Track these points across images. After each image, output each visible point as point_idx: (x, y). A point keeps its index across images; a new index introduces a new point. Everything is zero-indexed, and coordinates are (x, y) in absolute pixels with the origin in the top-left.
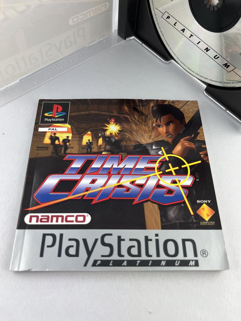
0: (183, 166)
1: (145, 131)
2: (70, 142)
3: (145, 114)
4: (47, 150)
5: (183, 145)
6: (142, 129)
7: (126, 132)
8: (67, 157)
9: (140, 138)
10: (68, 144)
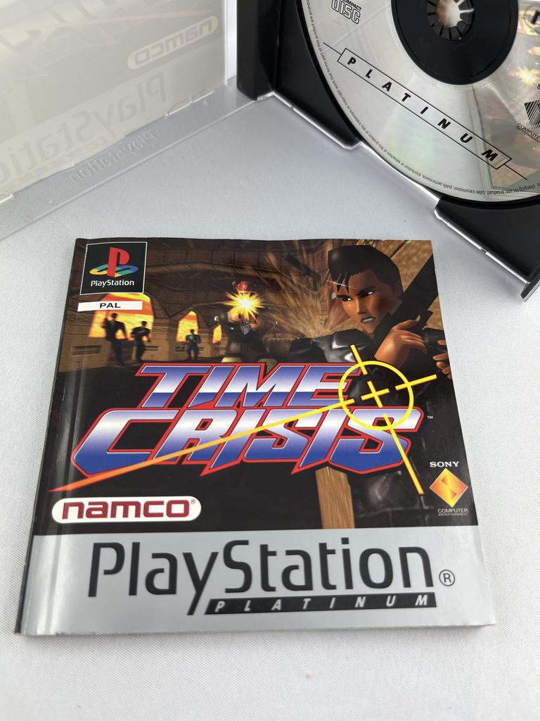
0: (398, 388)
1: (314, 310)
2: (150, 335)
3: (314, 272)
4: (97, 352)
5: (397, 340)
6: (309, 305)
7: (273, 312)
8: (144, 371)
9: (305, 326)
10: (145, 339)
